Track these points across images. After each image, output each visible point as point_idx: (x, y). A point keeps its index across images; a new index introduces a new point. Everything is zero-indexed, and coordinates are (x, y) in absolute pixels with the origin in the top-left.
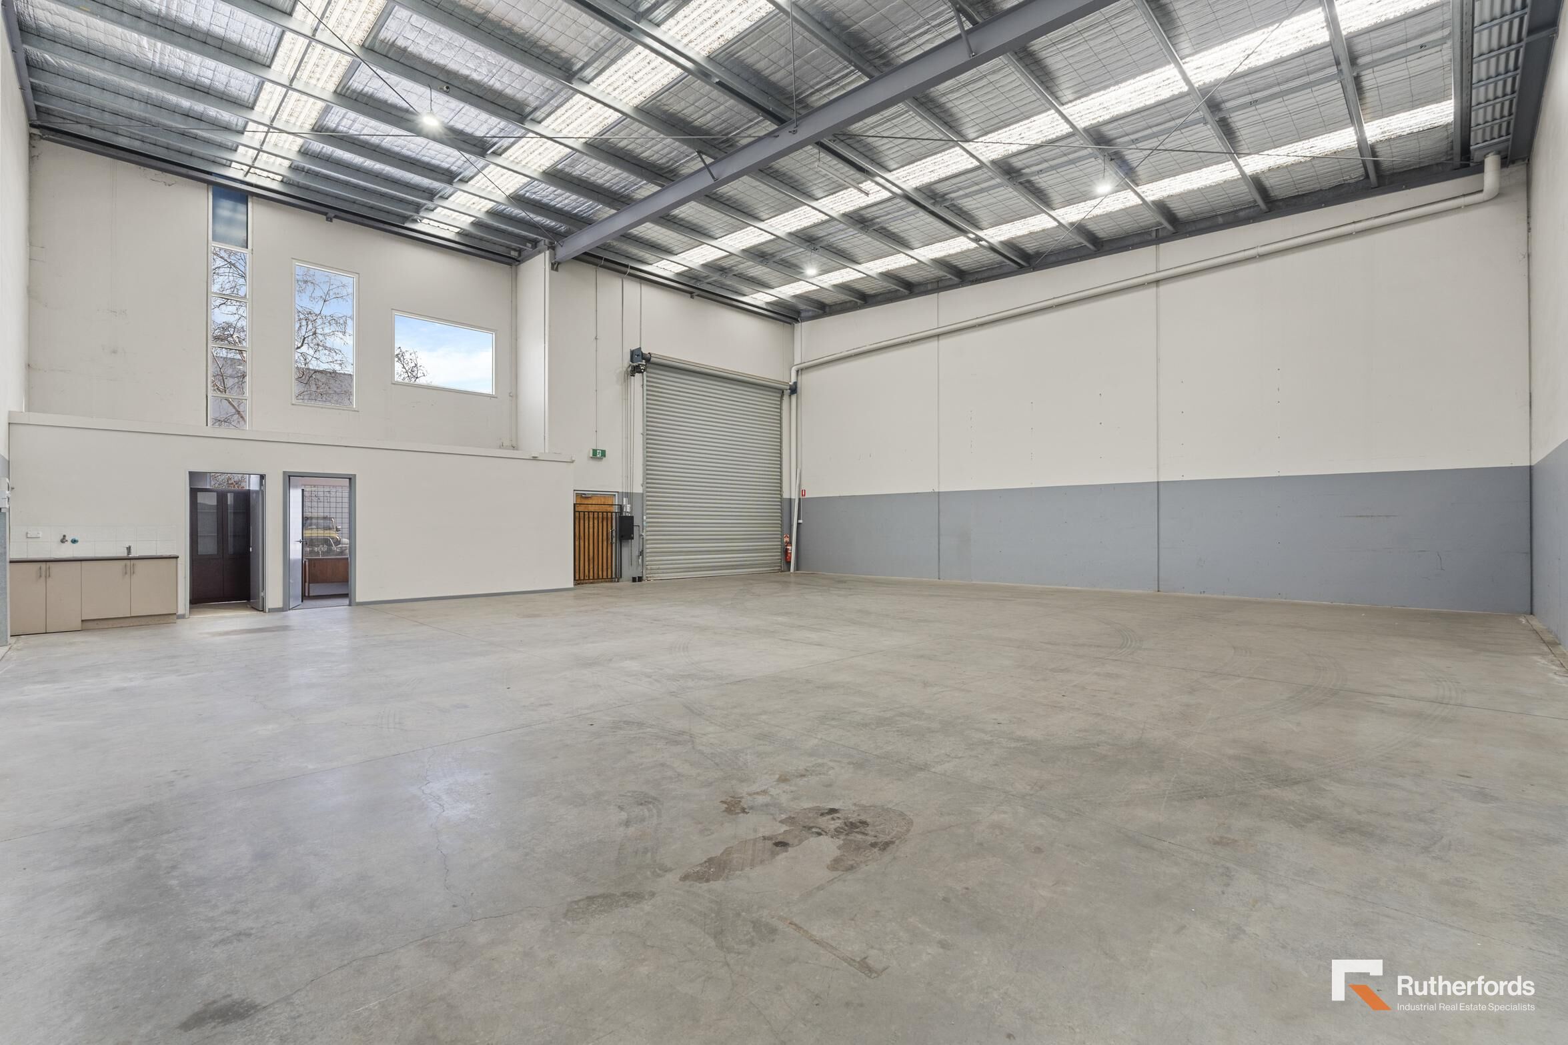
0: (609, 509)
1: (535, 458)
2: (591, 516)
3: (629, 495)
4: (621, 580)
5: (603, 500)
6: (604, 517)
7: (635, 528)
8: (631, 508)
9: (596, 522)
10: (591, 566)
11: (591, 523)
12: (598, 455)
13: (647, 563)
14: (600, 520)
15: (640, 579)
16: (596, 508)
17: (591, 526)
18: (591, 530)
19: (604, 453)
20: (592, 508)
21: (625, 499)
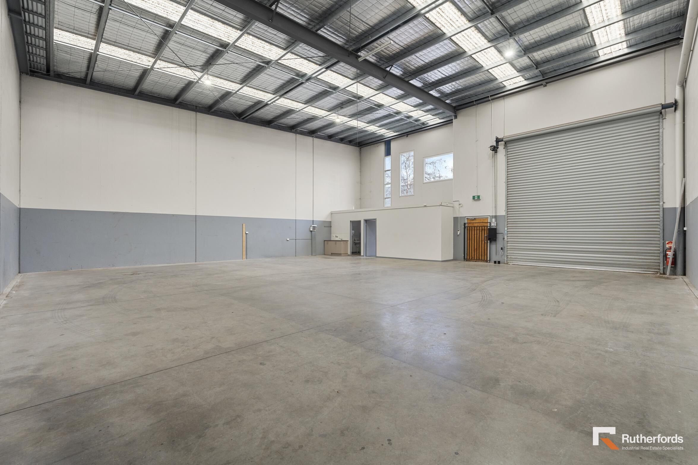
0: (485, 225)
1: (425, 206)
2: (476, 228)
3: (496, 217)
4: (490, 262)
5: (482, 220)
6: (483, 228)
7: (498, 235)
8: (497, 224)
9: (478, 231)
10: (475, 253)
11: (476, 232)
12: (477, 198)
13: (508, 254)
14: (481, 231)
15: (499, 262)
16: (479, 225)
17: (476, 233)
18: (476, 236)
19: (479, 197)
20: (476, 225)
21: (493, 219)
